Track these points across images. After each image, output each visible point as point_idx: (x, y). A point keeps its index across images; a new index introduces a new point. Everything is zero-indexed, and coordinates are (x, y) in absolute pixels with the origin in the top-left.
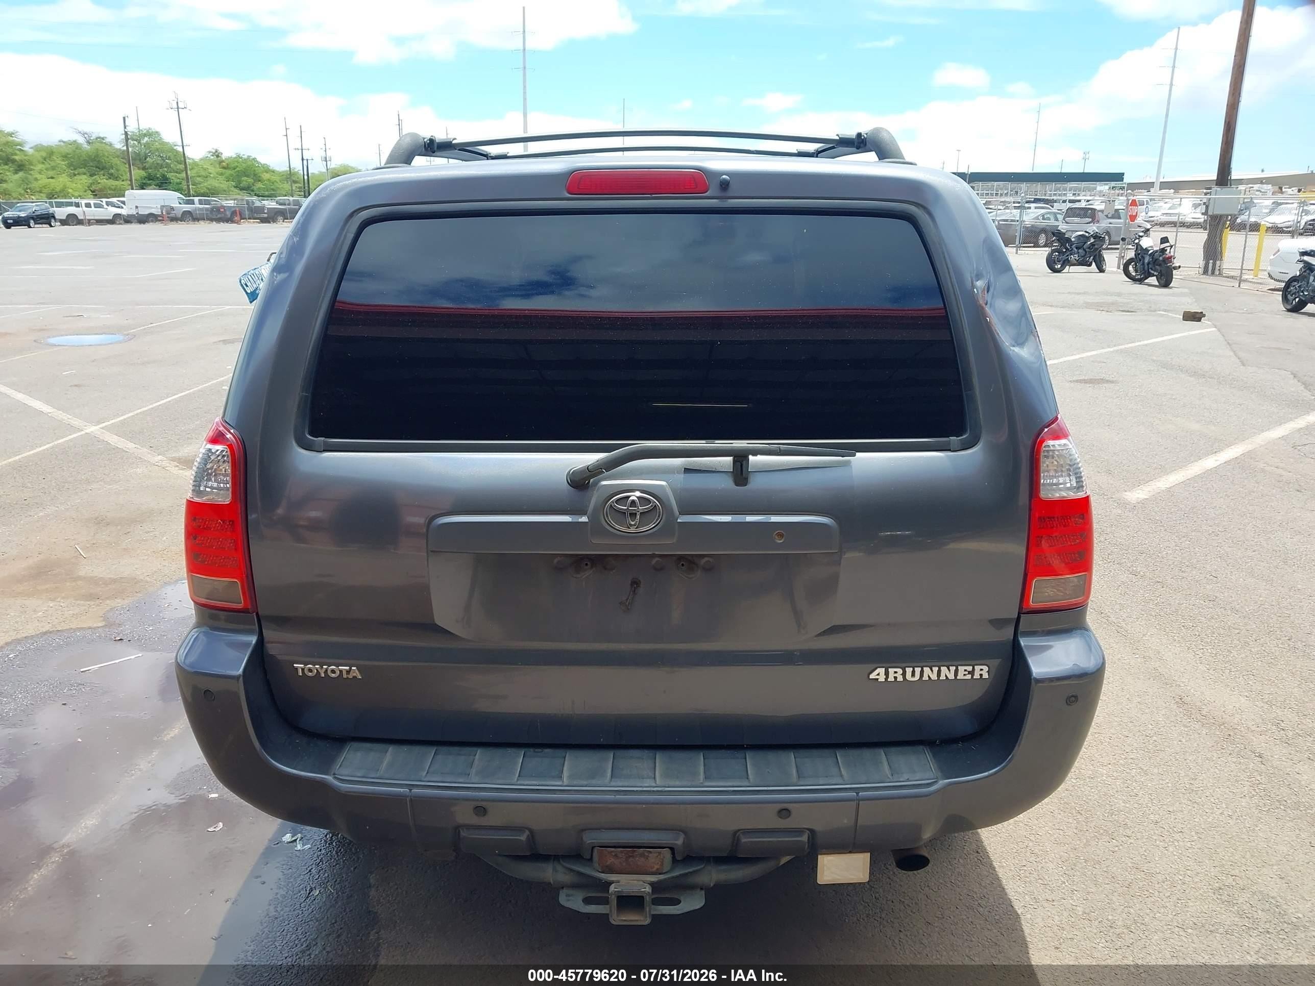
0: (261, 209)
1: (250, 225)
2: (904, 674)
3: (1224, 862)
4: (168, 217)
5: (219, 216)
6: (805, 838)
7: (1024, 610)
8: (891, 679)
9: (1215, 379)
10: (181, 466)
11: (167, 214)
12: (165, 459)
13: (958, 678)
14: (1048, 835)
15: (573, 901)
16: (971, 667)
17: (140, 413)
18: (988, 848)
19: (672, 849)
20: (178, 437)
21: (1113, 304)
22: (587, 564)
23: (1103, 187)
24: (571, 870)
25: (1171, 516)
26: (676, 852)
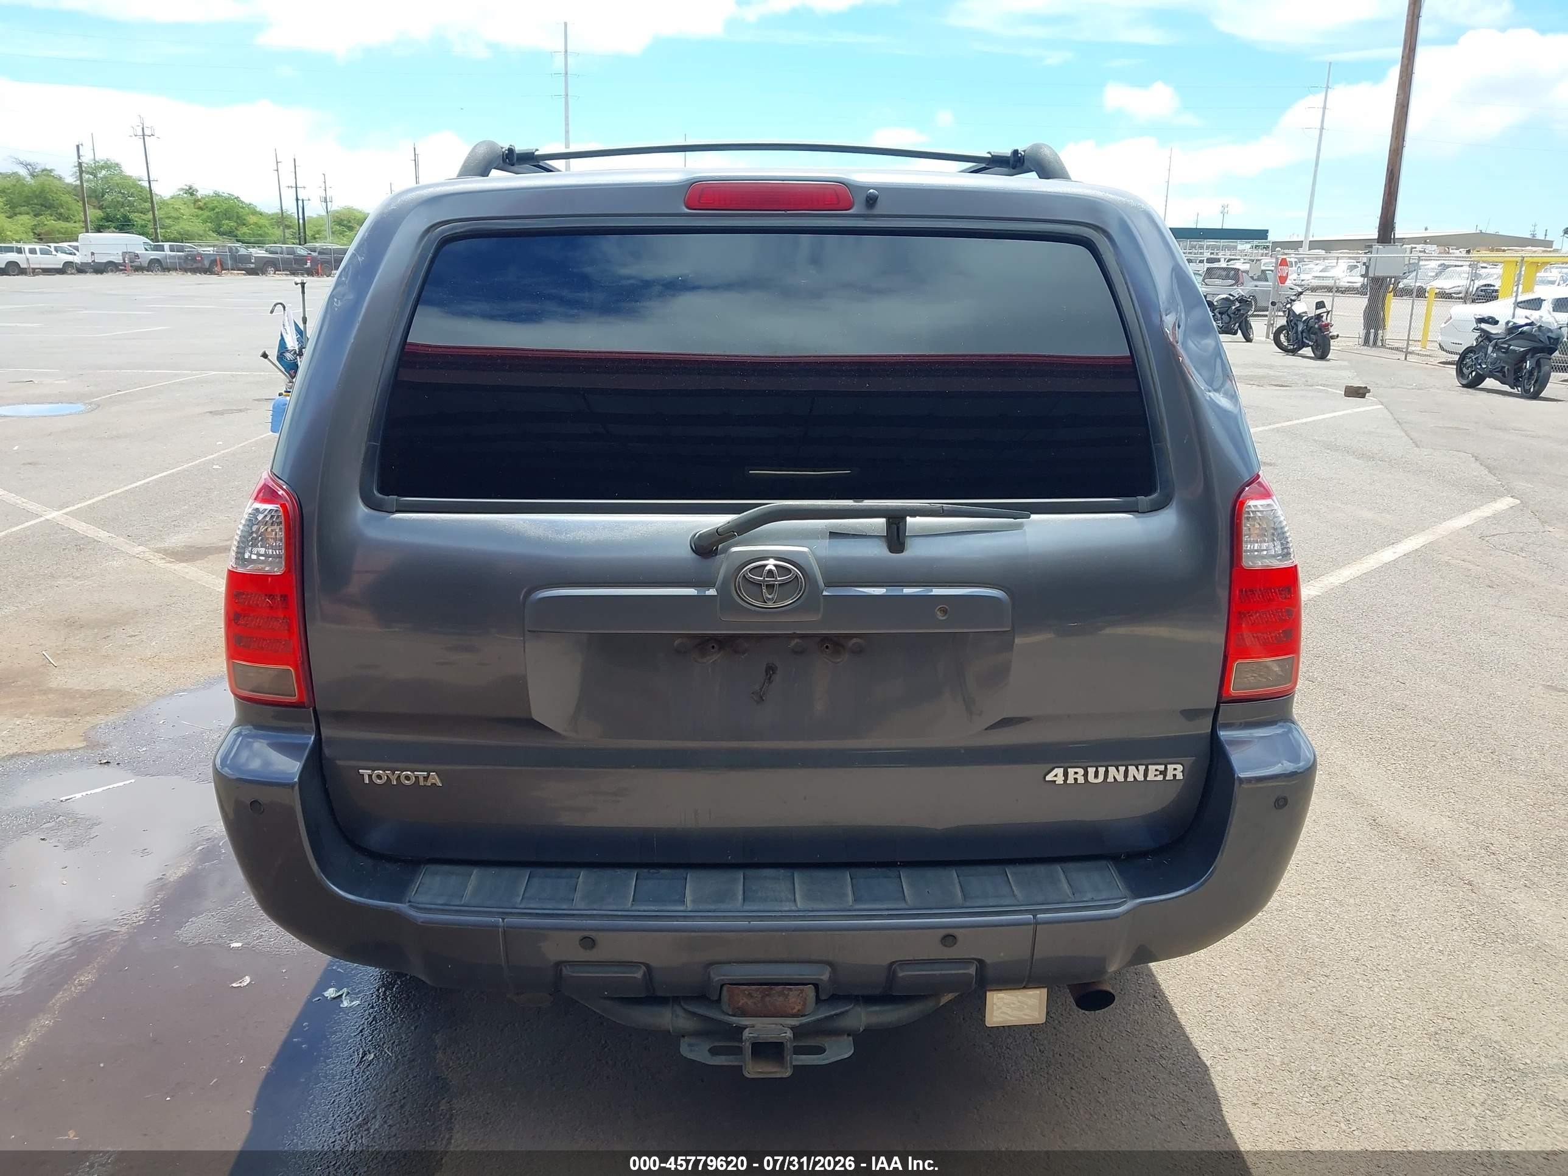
0: (247, 258)
1: (233, 277)
2: (1086, 775)
3: (1438, 1004)
4: (131, 266)
5: (195, 266)
6: (972, 970)
7: (1223, 698)
8: (1071, 781)
9: (1386, 461)
10: (168, 559)
11: (131, 262)
12: (148, 550)
13: (1148, 779)
14: (1235, 976)
15: (698, 1052)
16: (1163, 766)
17: (112, 496)
18: (1166, 992)
19: (816, 986)
20: (162, 524)
21: (1264, 377)
22: (713, 647)
23: (1244, 246)
24: (694, 1014)
25: (1347, 615)
26: (820, 990)
